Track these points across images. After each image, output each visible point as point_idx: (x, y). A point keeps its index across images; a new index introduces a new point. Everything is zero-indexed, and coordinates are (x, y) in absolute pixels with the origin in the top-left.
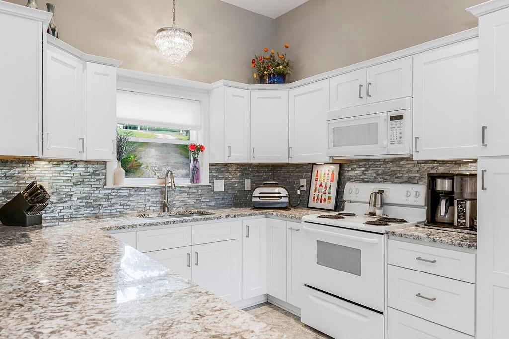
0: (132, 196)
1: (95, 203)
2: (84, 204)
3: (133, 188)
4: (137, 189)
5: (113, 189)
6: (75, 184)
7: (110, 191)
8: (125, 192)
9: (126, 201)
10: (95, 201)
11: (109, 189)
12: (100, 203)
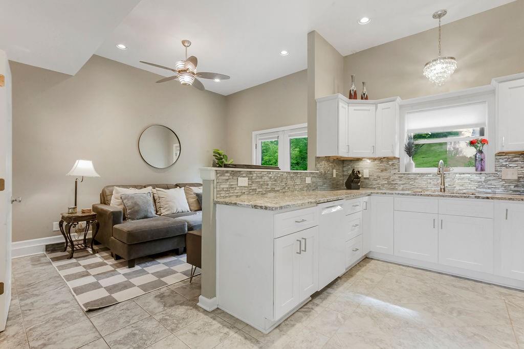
0: (417, 179)
1: (393, 182)
2: (387, 182)
3: (418, 174)
4: (423, 175)
5: (404, 174)
6: (382, 171)
7: (402, 176)
8: (412, 176)
9: (412, 183)
10: (393, 181)
11: (401, 174)
12: (395, 182)
